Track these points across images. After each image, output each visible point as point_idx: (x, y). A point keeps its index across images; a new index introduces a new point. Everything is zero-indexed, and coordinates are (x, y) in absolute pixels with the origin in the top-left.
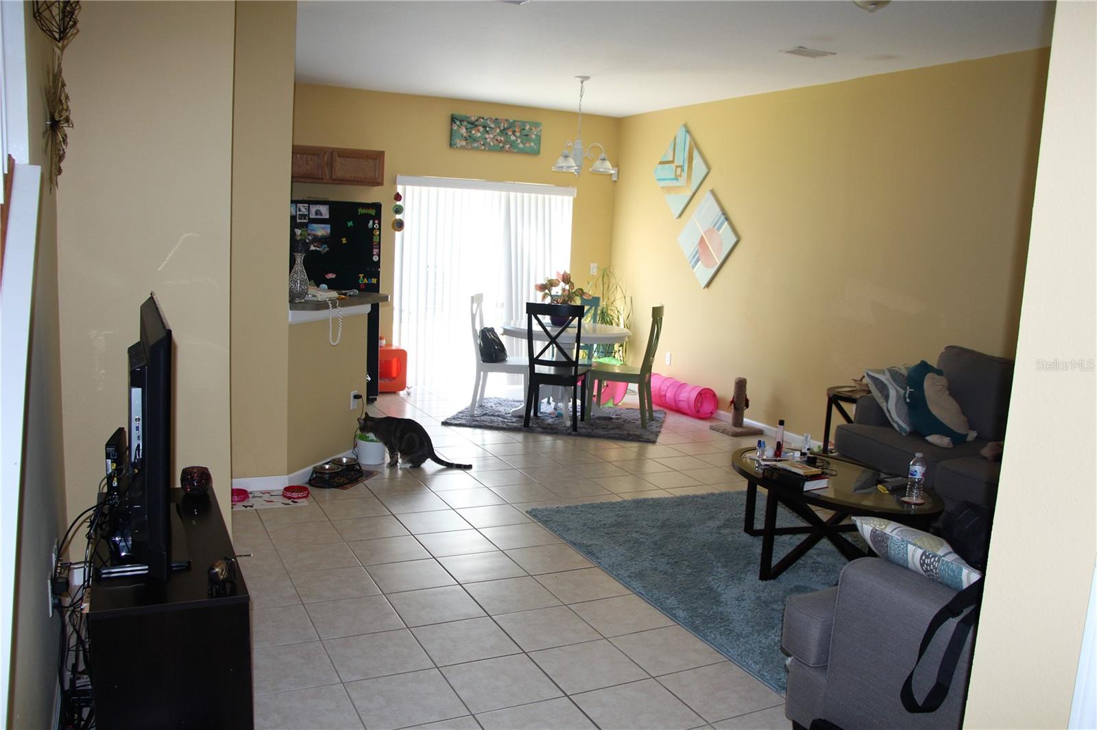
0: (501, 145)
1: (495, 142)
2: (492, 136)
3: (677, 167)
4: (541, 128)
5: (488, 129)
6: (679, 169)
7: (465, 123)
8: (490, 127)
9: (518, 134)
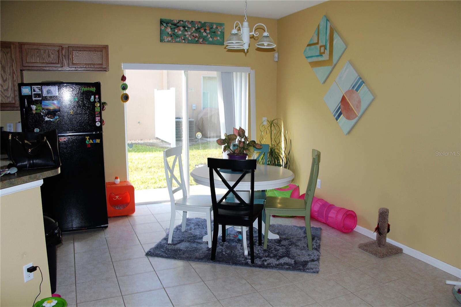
0: (196, 39)
1: (192, 37)
2: (189, 33)
3: (321, 47)
4: (224, 27)
5: (186, 28)
6: (322, 49)
7: (170, 25)
8: (188, 27)
9: (208, 31)
